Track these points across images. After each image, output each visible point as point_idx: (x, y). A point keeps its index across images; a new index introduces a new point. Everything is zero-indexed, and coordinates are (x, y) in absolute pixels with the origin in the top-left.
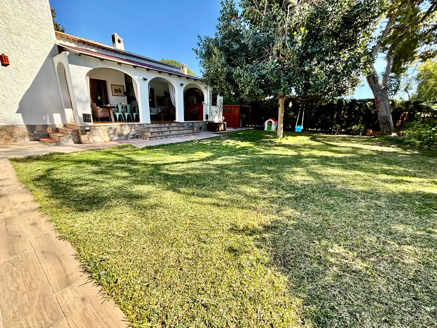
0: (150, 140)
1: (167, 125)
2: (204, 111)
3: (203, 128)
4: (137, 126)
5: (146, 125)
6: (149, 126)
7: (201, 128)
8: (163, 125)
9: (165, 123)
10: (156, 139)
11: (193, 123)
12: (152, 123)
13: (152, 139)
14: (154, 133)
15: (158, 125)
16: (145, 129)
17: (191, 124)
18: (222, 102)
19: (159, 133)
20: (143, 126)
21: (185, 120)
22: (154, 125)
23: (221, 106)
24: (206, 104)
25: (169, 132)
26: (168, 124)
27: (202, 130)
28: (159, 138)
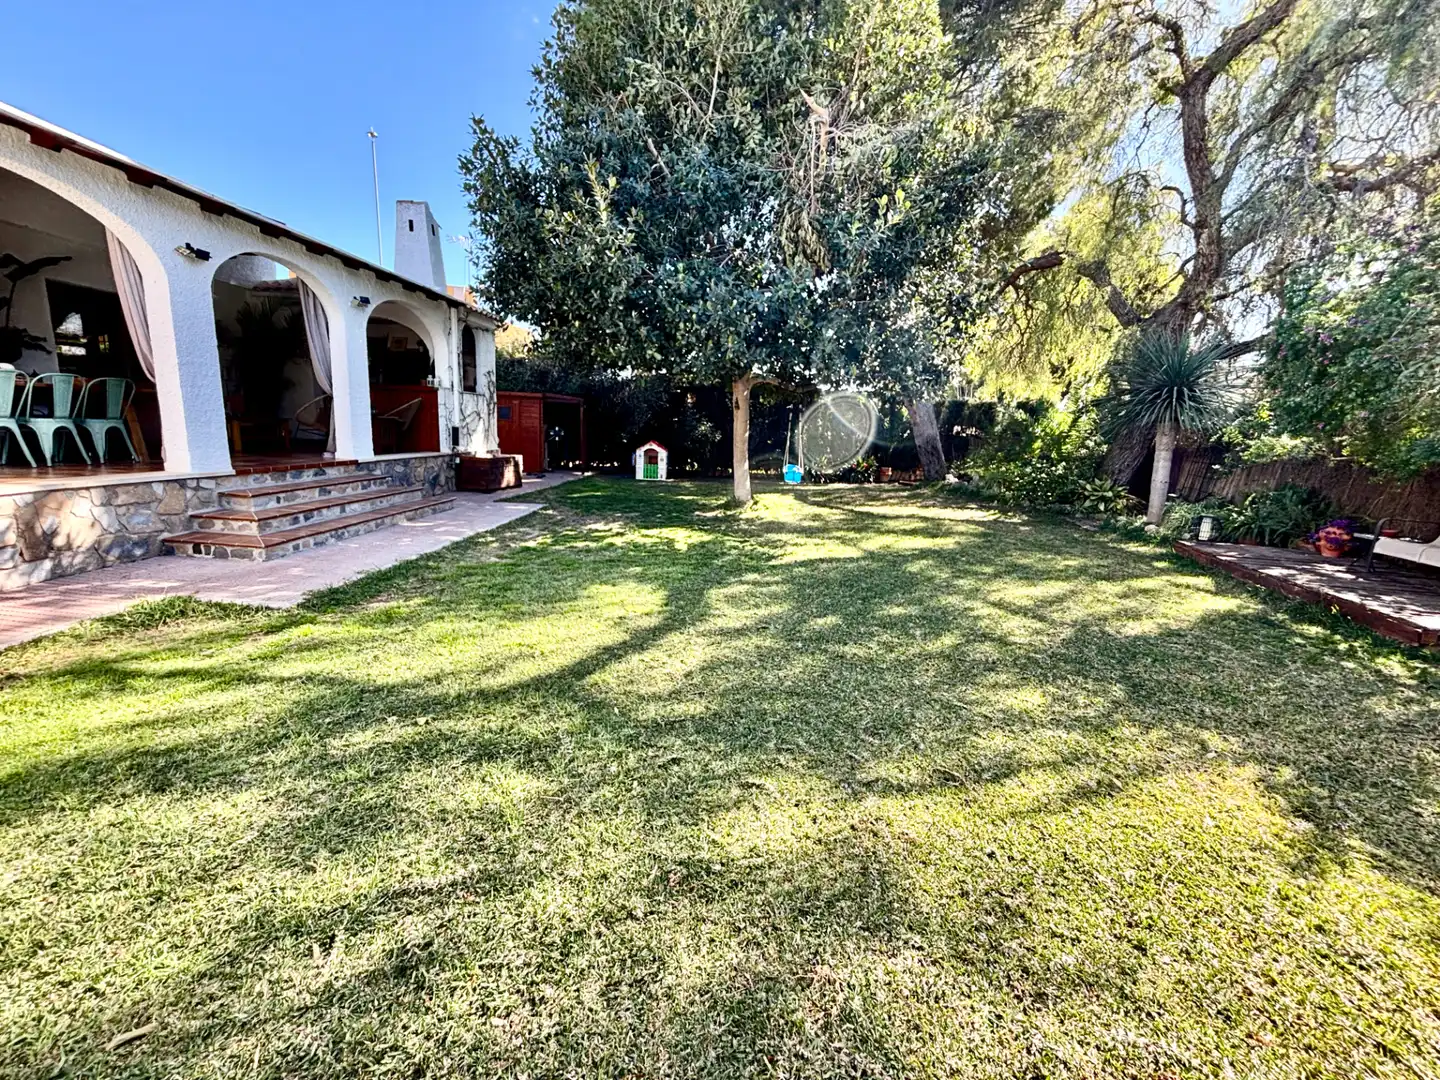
0: (268, 558)
1: (308, 477)
2: (441, 411)
3: (442, 479)
4: (158, 489)
5: (211, 484)
6: (228, 487)
7: (435, 482)
8: (289, 479)
9: (300, 469)
10: (296, 548)
11: (406, 462)
12: (241, 473)
13: (279, 550)
14: (275, 523)
15: (269, 482)
16: (205, 503)
17: (399, 469)
18: (494, 379)
19: (296, 520)
20: (197, 488)
21: (377, 452)
22: (251, 479)
23: (491, 397)
24: (446, 384)
25: (337, 510)
26: (311, 472)
27: (438, 491)
28: (311, 541)
